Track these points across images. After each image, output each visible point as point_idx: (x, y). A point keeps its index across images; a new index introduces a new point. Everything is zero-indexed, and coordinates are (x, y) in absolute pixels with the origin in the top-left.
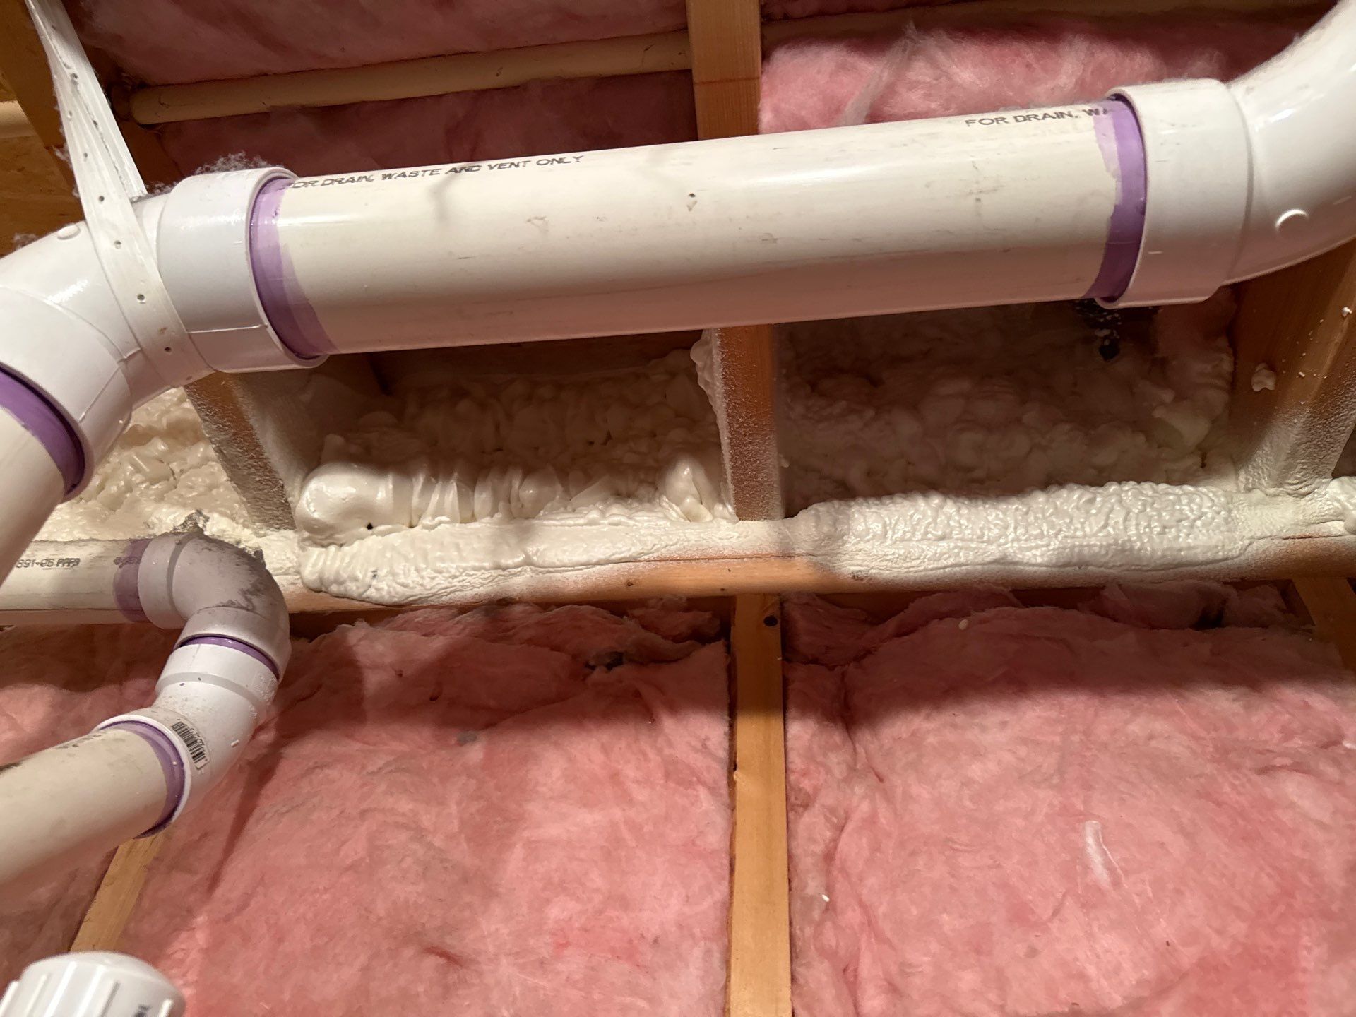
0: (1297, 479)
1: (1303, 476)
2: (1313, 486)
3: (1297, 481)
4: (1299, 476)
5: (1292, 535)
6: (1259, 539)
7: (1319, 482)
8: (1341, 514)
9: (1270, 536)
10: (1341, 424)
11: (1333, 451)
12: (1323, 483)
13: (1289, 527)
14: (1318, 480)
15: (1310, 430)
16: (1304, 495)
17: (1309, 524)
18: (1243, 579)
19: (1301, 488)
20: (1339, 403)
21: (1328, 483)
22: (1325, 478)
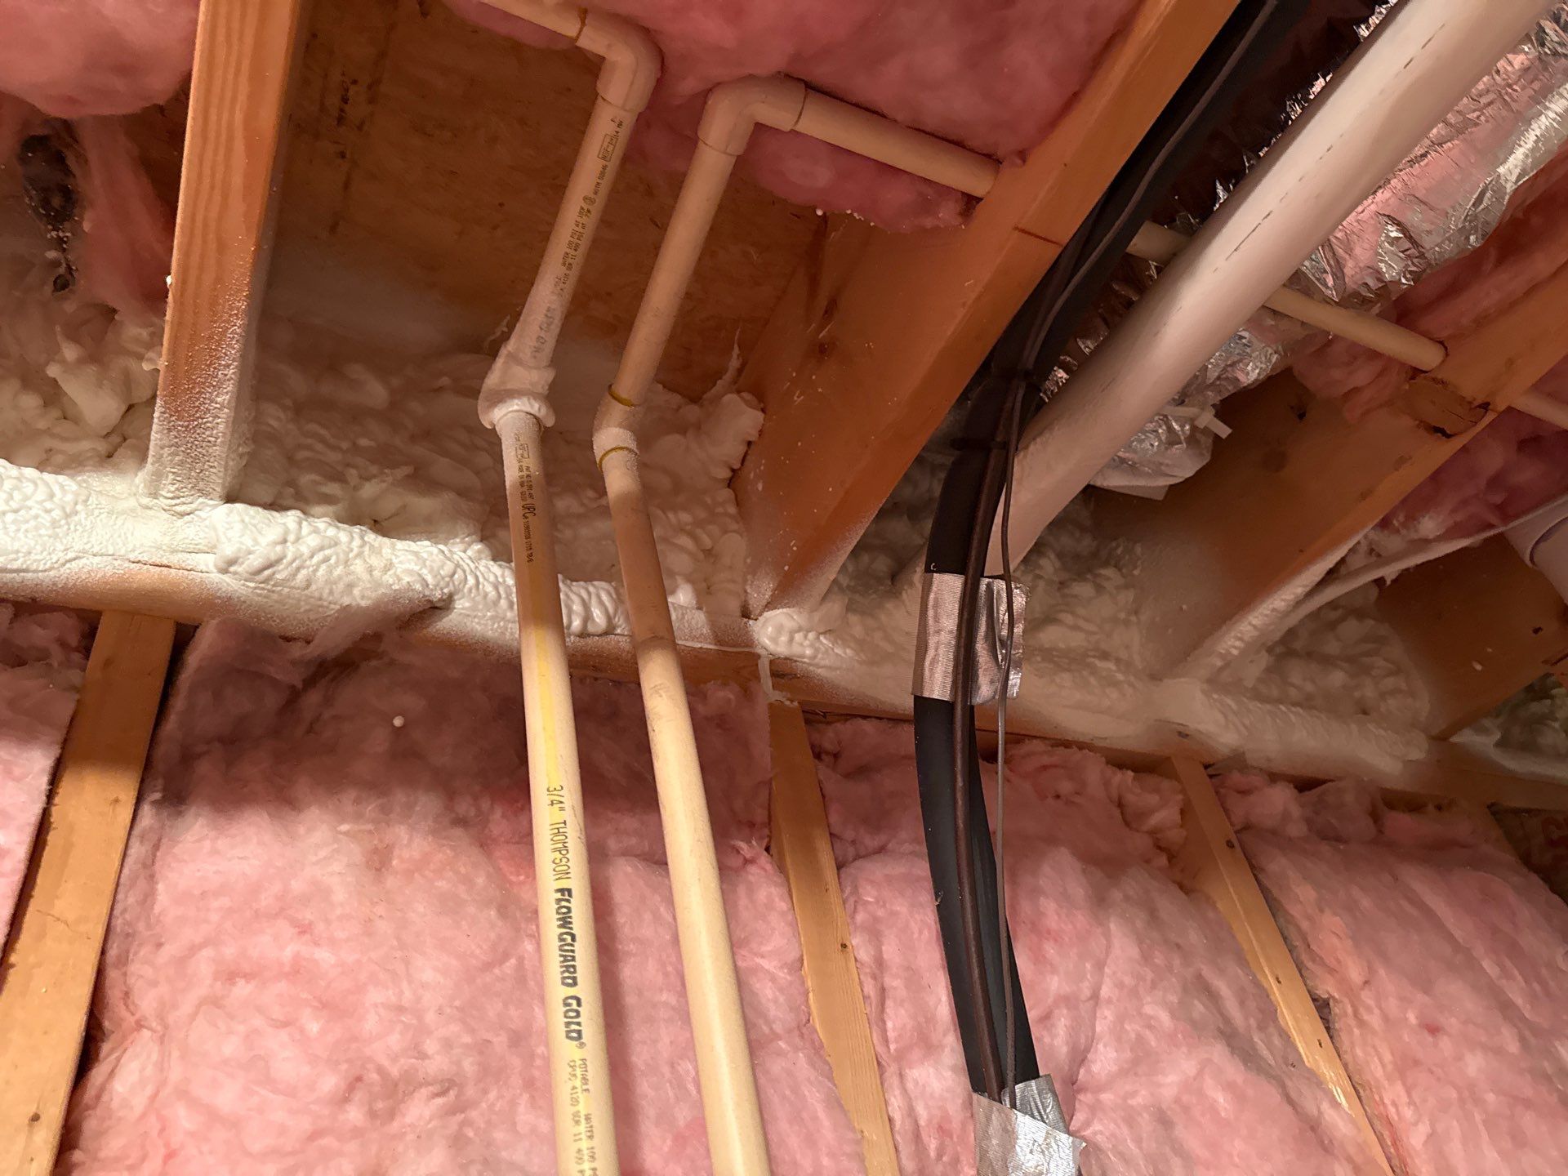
0: (169, 492)
1: (177, 489)
2: (193, 506)
3: (171, 495)
4: (172, 489)
5: (145, 558)
6: (94, 555)
7: (203, 503)
8: (215, 547)
9: (113, 555)
10: (208, 433)
11: (211, 467)
12: (208, 505)
13: (146, 549)
14: (201, 500)
15: (169, 430)
16: (182, 515)
17: (174, 551)
18: (34, 600)
19: (176, 505)
20: (197, 404)
21: (215, 506)
22: (211, 499)
